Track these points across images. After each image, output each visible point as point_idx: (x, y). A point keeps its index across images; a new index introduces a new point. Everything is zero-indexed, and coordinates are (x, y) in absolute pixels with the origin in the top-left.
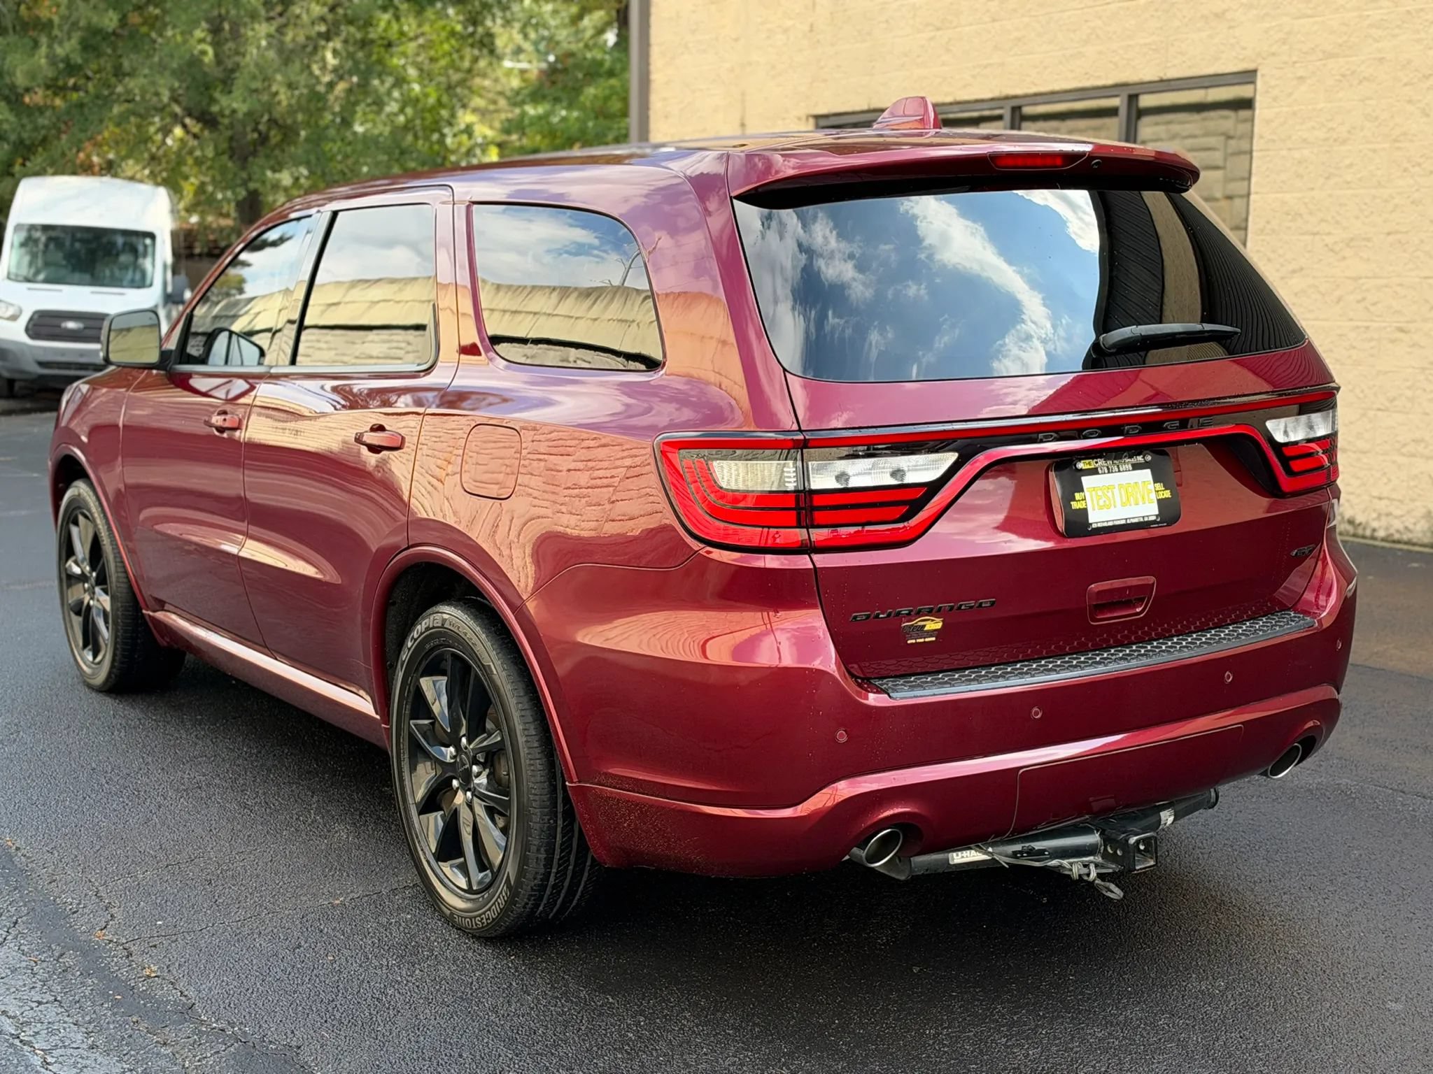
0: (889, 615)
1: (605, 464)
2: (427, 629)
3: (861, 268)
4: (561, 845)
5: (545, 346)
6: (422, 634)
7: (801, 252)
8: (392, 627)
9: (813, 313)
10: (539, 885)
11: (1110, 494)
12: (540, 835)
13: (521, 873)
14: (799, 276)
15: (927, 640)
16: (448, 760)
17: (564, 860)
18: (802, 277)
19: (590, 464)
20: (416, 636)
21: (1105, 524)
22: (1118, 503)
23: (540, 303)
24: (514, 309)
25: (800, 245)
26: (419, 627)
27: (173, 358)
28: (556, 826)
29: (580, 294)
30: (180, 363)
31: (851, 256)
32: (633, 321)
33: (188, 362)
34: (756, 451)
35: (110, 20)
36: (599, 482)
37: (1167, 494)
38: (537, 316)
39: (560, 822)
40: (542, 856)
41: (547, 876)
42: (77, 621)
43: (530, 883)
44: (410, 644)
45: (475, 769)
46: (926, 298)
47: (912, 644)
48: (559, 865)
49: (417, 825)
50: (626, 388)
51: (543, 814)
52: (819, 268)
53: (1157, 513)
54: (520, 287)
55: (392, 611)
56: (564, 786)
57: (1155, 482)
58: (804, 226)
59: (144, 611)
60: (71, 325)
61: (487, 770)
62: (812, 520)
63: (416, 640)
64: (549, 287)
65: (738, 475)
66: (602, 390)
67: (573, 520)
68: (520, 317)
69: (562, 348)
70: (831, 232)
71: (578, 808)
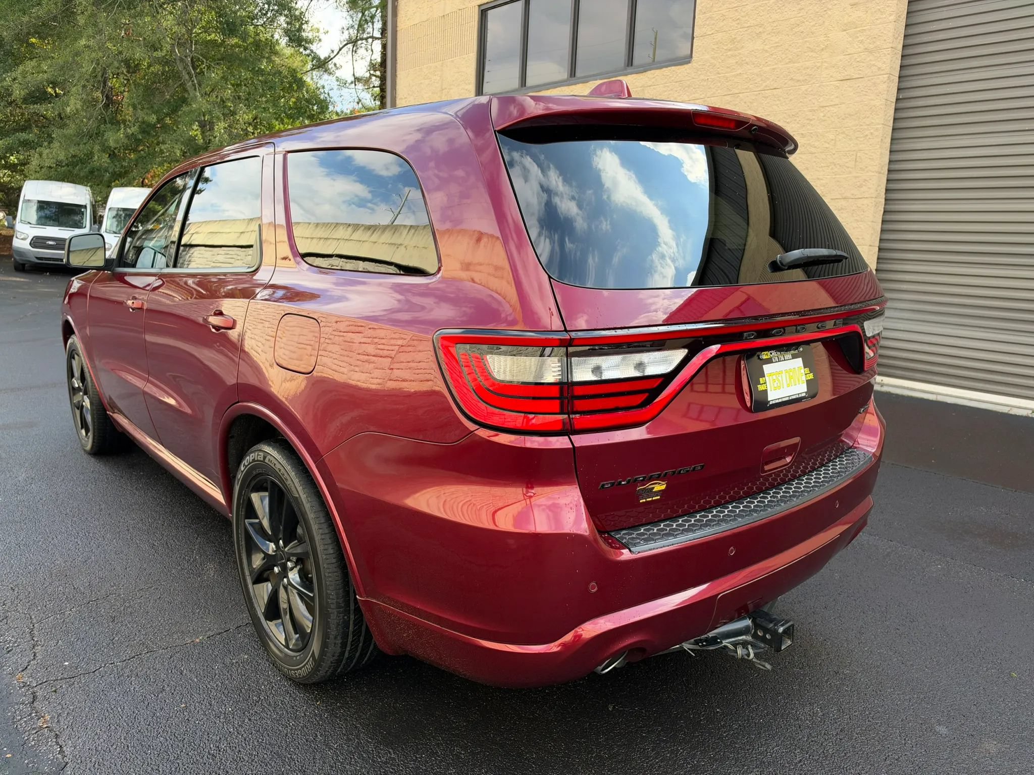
0: (628, 482)
1: (383, 341)
2: (254, 460)
3: (580, 206)
4: (353, 632)
5: (345, 260)
6: (250, 463)
7: (543, 191)
8: (232, 451)
9: (556, 236)
10: (336, 660)
11: (780, 378)
12: (337, 628)
13: (323, 652)
14: (544, 209)
15: (654, 498)
16: (270, 552)
17: (355, 643)
18: (546, 209)
19: (376, 340)
20: (246, 464)
21: (777, 401)
22: (785, 386)
23: (341, 233)
24: (326, 237)
25: (542, 187)
26: (248, 458)
27: (115, 263)
28: (349, 620)
29: (365, 228)
30: (120, 267)
31: (573, 198)
32: (401, 245)
33: (124, 267)
34: (520, 348)
35: (153, 119)
36: (381, 353)
37: (811, 376)
38: (340, 241)
39: (352, 617)
40: (339, 641)
41: (342, 653)
42: (78, 412)
43: (329, 659)
44: (242, 468)
45: (289, 564)
46: (610, 230)
47: (643, 502)
48: (352, 645)
49: (251, 590)
50: (398, 288)
51: (339, 612)
52: (556, 203)
53: (806, 390)
54: (329, 223)
55: (232, 442)
56: (356, 598)
57: (805, 368)
58: (543, 171)
59: (108, 412)
60: (51, 243)
61: (298, 567)
62: (572, 408)
63: (247, 466)
64: (346, 224)
65: (506, 365)
66: (380, 289)
67: (363, 377)
68: (329, 242)
69: (354, 261)
70: (558, 178)
71: (367, 616)
